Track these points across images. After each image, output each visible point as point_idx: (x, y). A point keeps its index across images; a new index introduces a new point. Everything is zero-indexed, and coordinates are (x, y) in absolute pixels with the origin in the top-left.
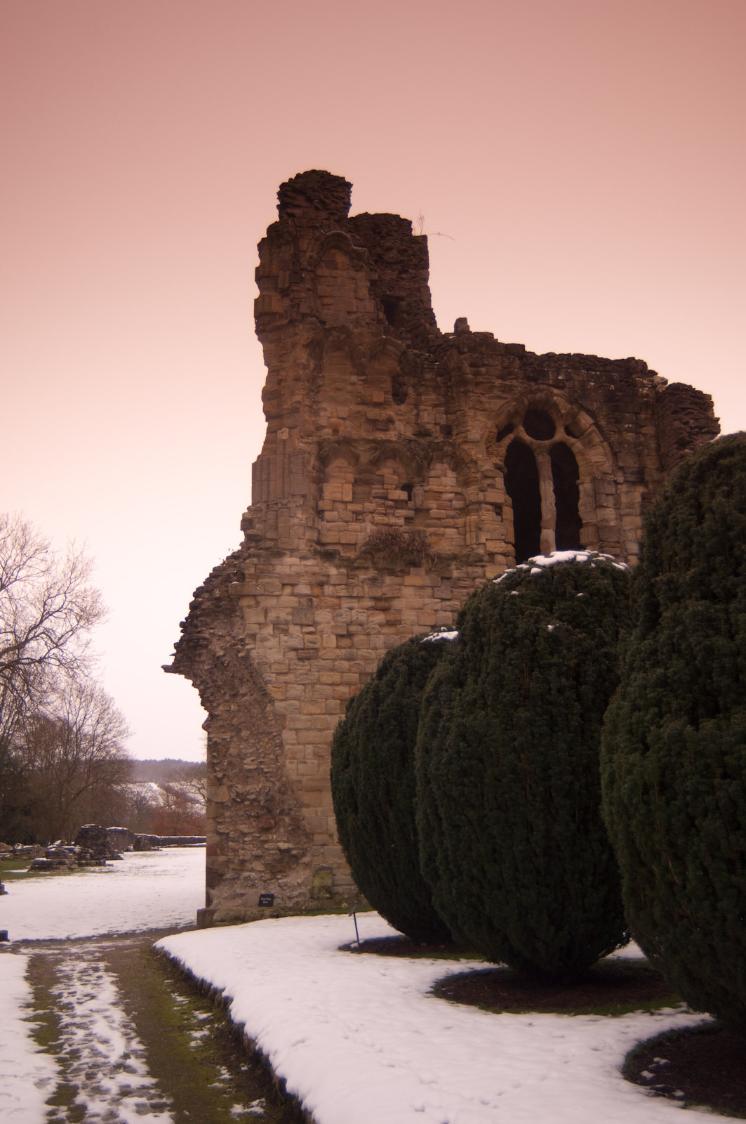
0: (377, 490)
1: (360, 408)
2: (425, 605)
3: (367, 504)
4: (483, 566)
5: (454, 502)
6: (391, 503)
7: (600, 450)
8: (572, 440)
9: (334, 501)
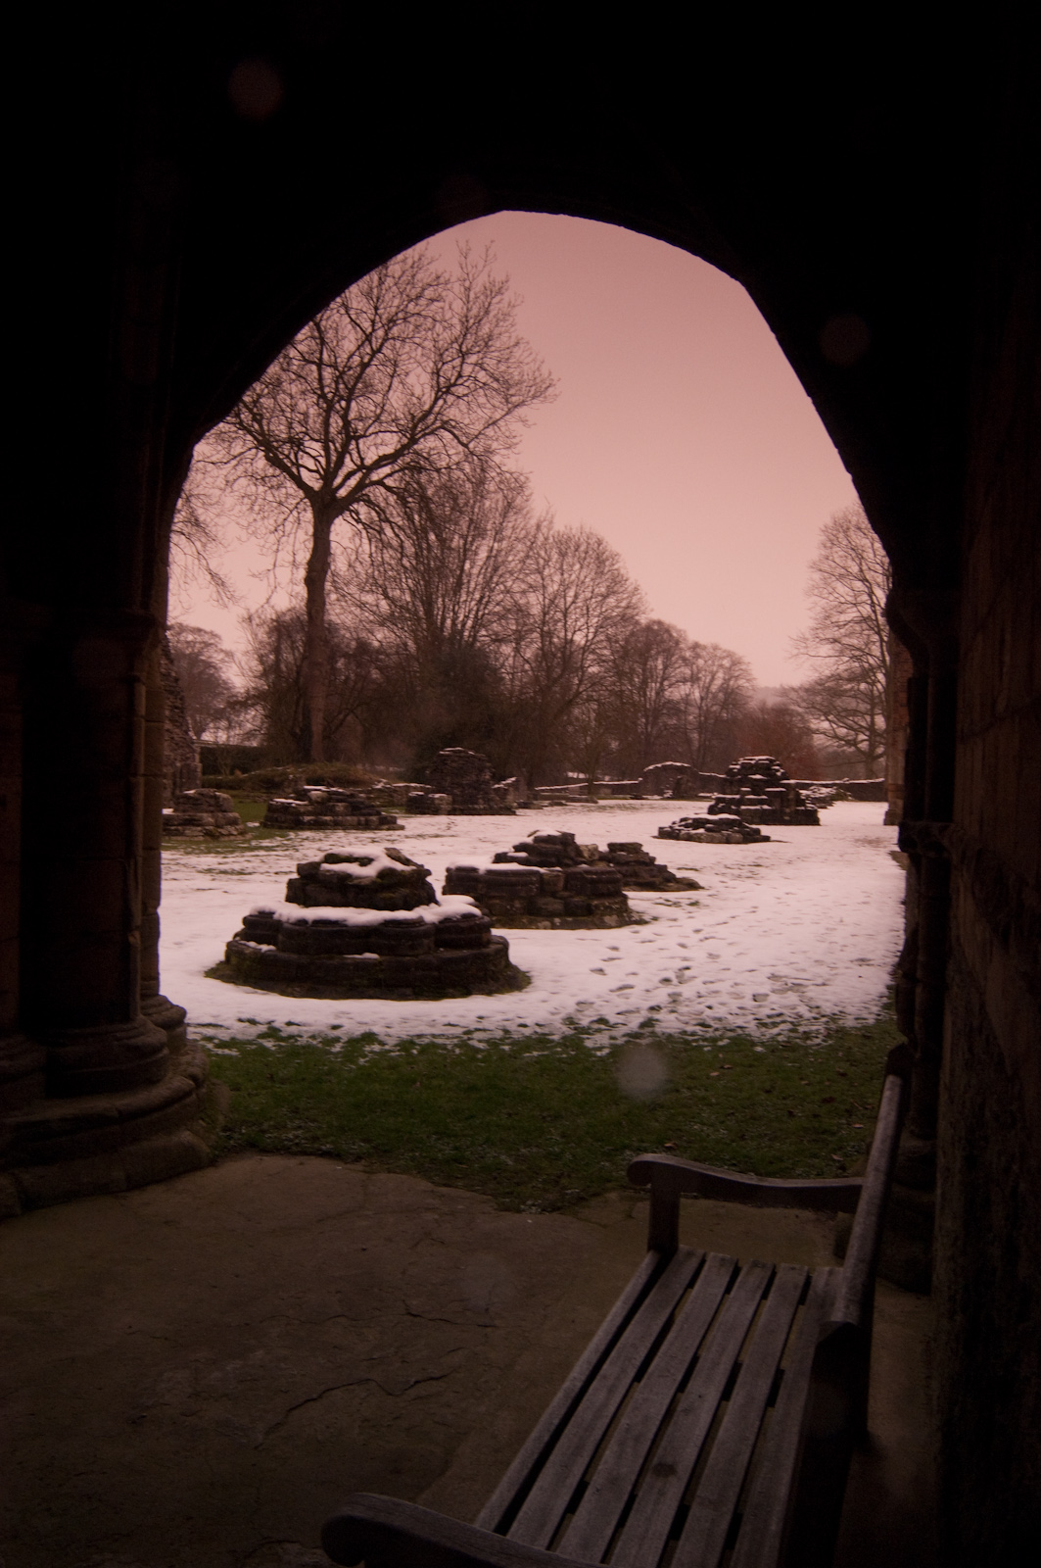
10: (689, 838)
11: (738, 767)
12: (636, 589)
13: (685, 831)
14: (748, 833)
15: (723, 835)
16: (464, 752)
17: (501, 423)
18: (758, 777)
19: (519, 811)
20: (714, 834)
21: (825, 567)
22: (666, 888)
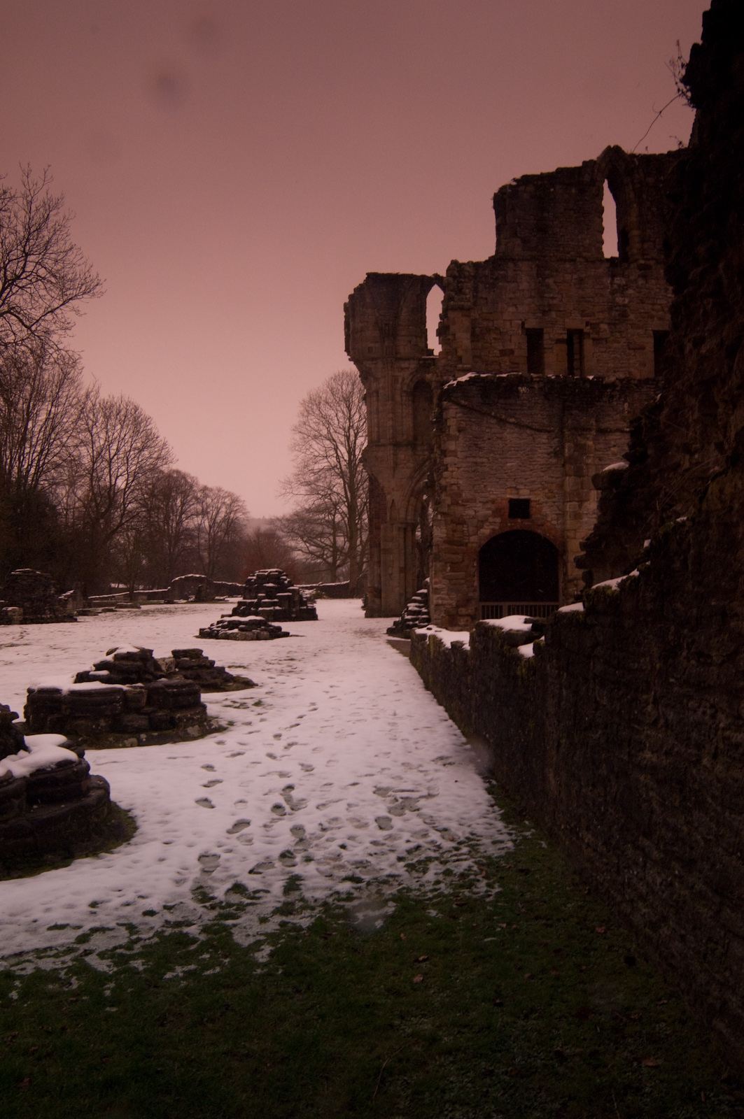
10: (227, 637)
11: (255, 578)
12: (165, 444)
13: (222, 631)
14: (272, 630)
15: (254, 633)
16: (32, 572)
17: (58, 311)
18: (271, 585)
19: (80, 618)
20: (247, 633)
21: (303, 430)
22: (227, 688)
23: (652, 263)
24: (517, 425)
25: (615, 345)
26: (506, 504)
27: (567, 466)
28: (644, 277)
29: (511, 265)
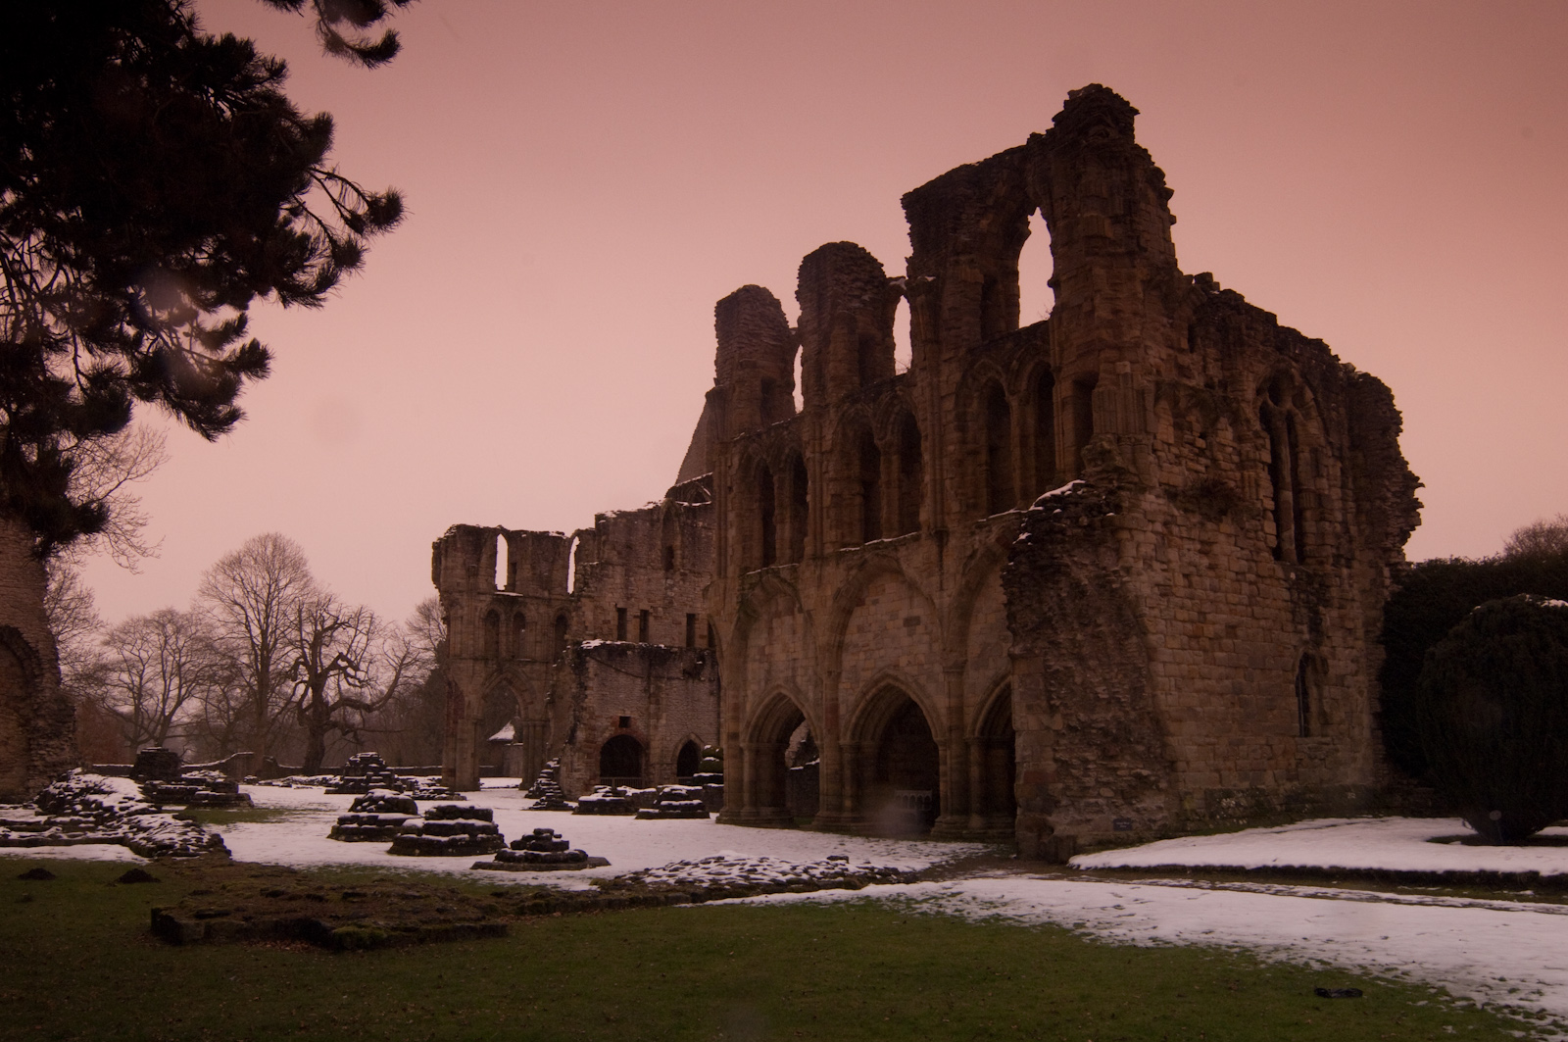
0: (1188, 437)
1: (1171, 352)
2: (1232, 552)
3: (1182, 449)
4: (1259, 520)
5: (1233, 457)
6: (1197, 451)
7: (1316, 424)
8: (1297, 411)
9: (1163, 442)
23: (687, 572)
24: (626, 673)
25: (666, 621)
26: (618, 719)
27: (652, 699)
28: (683, 580)
29: (611, 567)
